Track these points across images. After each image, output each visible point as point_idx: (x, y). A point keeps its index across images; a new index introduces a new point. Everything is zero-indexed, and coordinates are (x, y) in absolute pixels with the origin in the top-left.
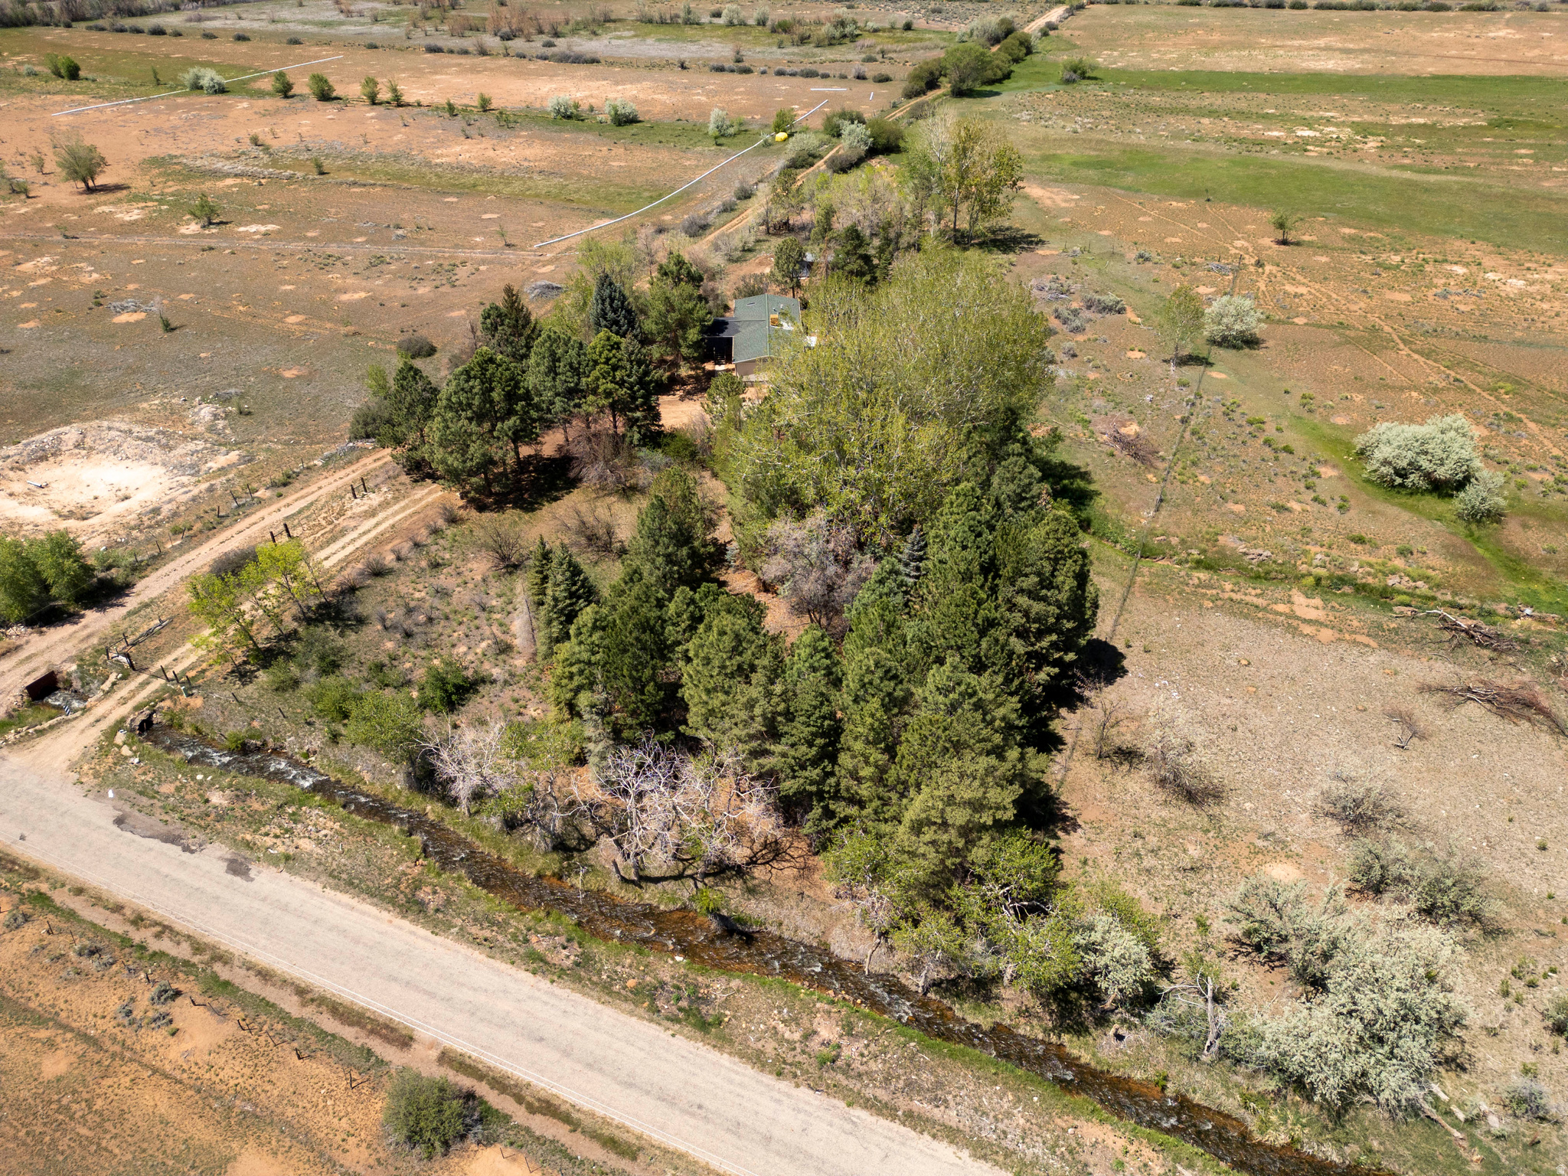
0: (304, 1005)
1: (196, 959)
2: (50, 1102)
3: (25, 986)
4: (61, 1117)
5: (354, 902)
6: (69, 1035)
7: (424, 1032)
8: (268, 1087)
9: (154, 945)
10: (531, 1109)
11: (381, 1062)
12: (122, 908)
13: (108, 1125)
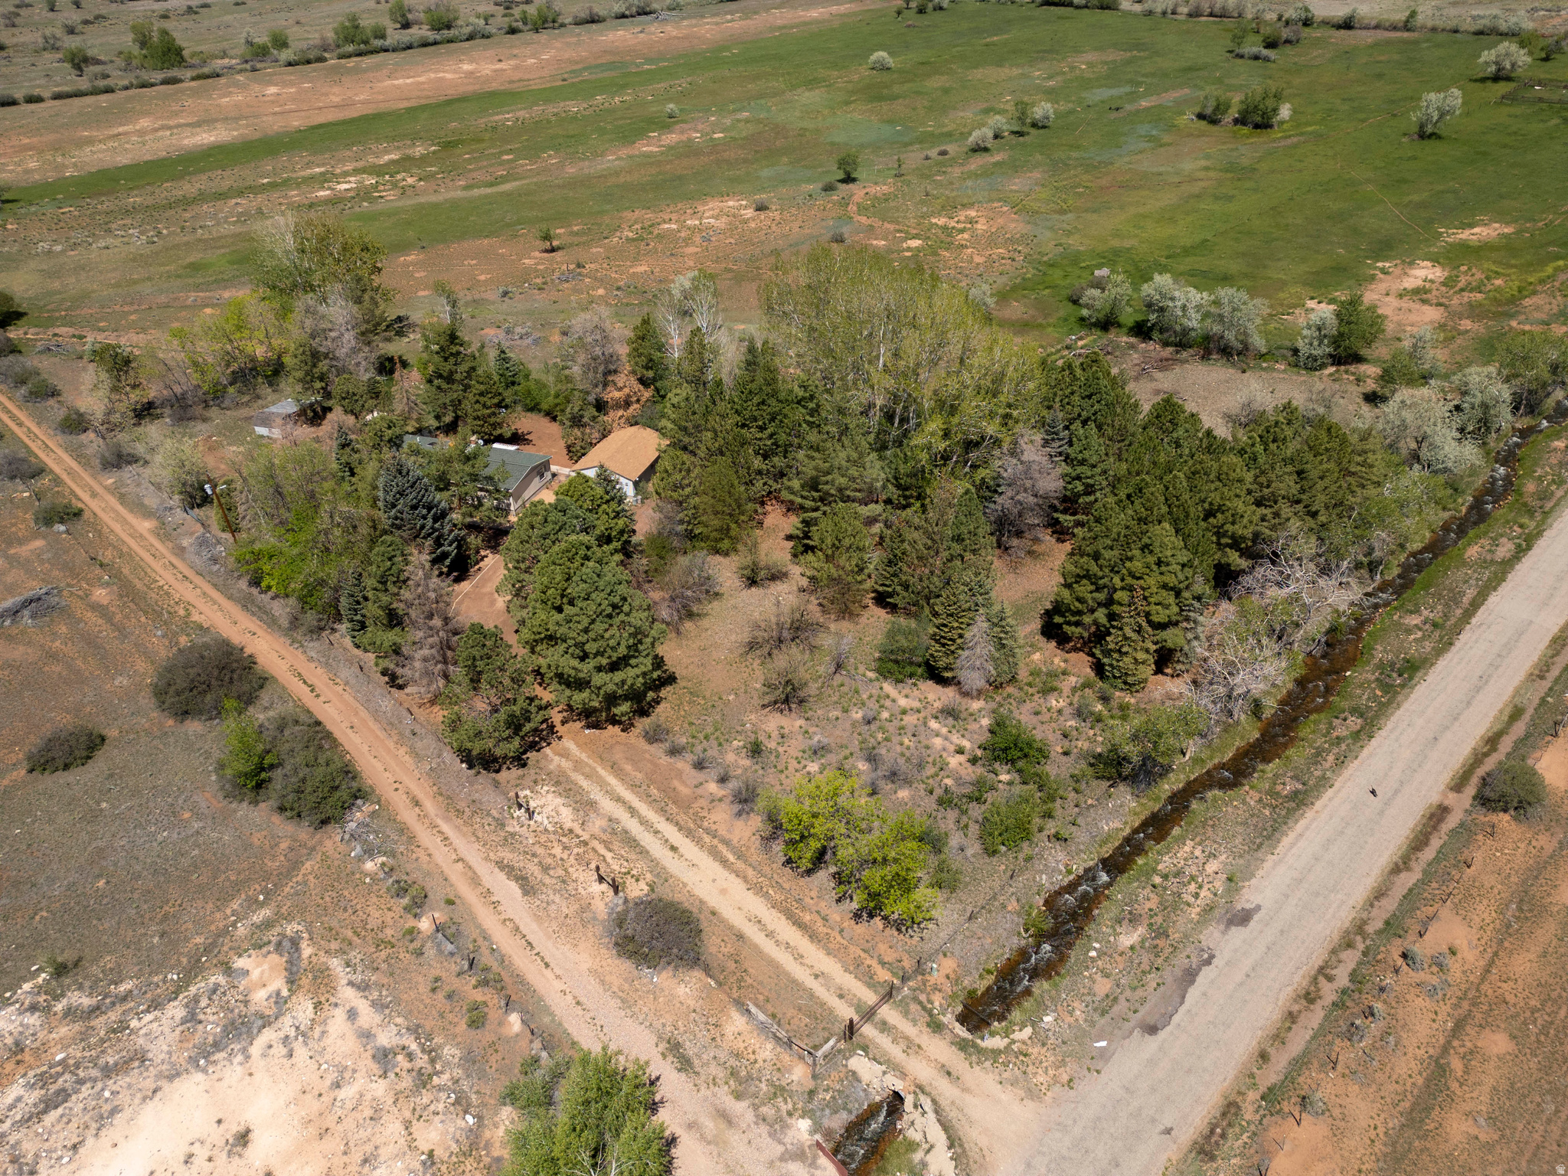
0: (1408, 869)
1: (1361, 946)
2: (1538, 1041)
3: (1399, 1088)
4: (1552, 1031)
5: (1292, 835)
6: (1456, 1043)
7: (1435, 798)
8: (1496, 891)
9: (1343, 980)
10: (1494, 749)
11: (1462, 825)
12: (1290, 1013)
13: (1554, 995)
